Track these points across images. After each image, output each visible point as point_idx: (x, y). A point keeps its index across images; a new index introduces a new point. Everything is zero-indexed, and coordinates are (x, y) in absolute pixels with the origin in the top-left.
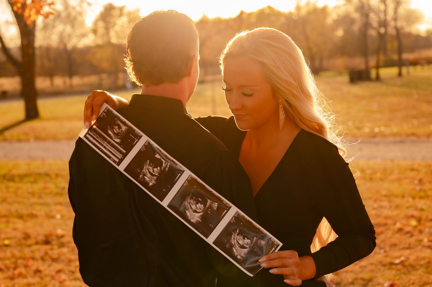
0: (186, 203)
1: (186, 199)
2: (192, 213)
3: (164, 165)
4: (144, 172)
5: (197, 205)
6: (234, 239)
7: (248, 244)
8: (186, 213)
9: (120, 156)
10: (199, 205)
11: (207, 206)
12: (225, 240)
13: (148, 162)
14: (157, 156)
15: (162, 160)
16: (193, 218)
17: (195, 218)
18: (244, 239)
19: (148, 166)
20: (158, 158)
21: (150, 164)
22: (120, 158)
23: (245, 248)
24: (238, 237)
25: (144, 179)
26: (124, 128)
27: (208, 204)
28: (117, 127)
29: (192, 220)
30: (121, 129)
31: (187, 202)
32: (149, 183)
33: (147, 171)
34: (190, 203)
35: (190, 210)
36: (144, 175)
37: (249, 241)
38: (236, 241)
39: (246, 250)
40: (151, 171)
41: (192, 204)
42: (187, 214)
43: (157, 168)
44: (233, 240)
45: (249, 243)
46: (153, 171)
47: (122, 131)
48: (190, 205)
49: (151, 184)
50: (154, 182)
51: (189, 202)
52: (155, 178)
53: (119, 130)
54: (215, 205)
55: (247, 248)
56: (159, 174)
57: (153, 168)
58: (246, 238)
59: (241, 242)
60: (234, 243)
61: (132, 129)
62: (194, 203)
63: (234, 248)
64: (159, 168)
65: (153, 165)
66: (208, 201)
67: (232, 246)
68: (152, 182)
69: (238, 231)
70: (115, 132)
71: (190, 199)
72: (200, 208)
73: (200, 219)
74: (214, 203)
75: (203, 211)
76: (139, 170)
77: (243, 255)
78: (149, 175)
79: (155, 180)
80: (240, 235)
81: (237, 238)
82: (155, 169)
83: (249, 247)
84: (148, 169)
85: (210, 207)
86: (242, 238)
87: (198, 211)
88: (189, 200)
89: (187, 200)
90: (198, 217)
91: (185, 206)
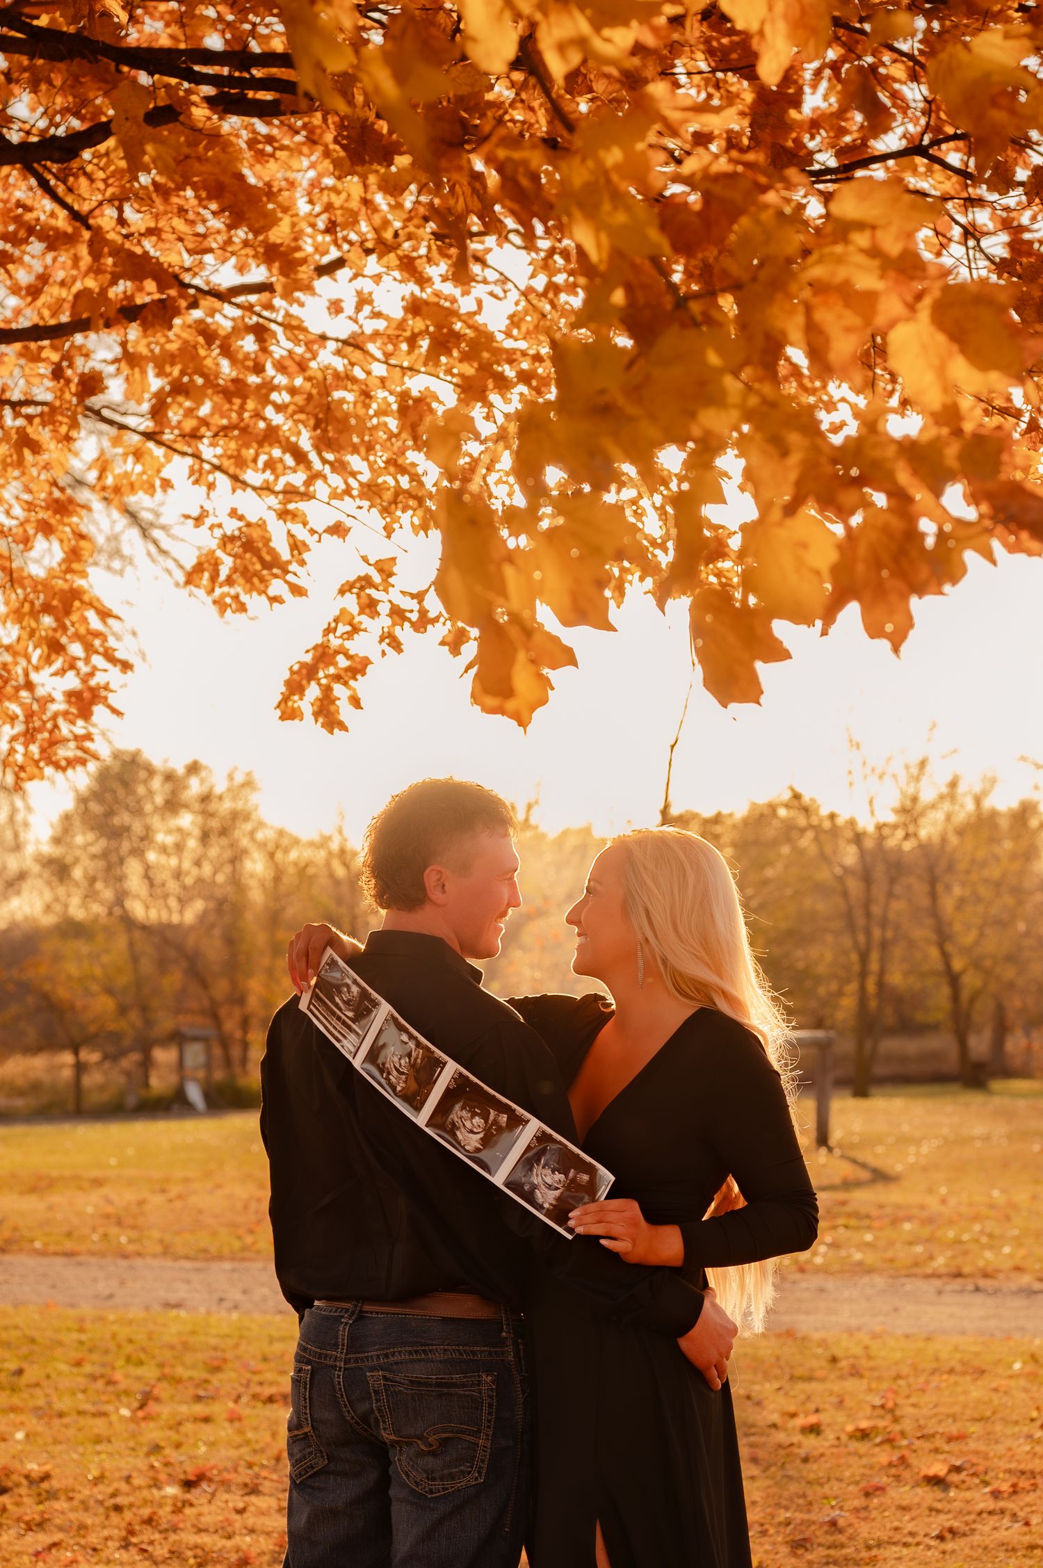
1: (454, 1110)
2: (466, 1134)
4: (388, 1068)
5: (474, 1121)
8: (456, 1134)
9: (355, 1041)
10: (477, 1121)
11: (489, 1122)
14: (404, 1039)
16: (468, 1144)
17: (472, 1142)
19: (392, 1056)
22: (355, 1045)
25: (390, 1079)
26: (355, 991)
27: (491, 1118)
28: (345, 990)
29: (467, 1147)
30: (352, 992)
31: (457, 1116)
33: (392, 1065)
36: (389, 1073)
40: (397, 1065)
41: (465, 1119)
42: (458, 1137)
46: (400, 1065)
47: (354, 997)
48: (461, 1121)
49: (399, 1088)
50: (405, 1085)
51: (459, 1115)
53: (350, 995)
54: (503, 1120)
56: (410, 1070)
57: (400, 1059)
62: (468, 1116)
65: (400, 1055)
66: (490, 1113)
68: (401, 1085)
70: (344, 999)
72: (479, 1126)
73: (480, 1144)
74: (501, 1117)
75: (483, 1130)
78: (395, 1073)
79: (404, 1081)
89: (456, 1113)
90: (476, 1140)
91: (453, 1124)
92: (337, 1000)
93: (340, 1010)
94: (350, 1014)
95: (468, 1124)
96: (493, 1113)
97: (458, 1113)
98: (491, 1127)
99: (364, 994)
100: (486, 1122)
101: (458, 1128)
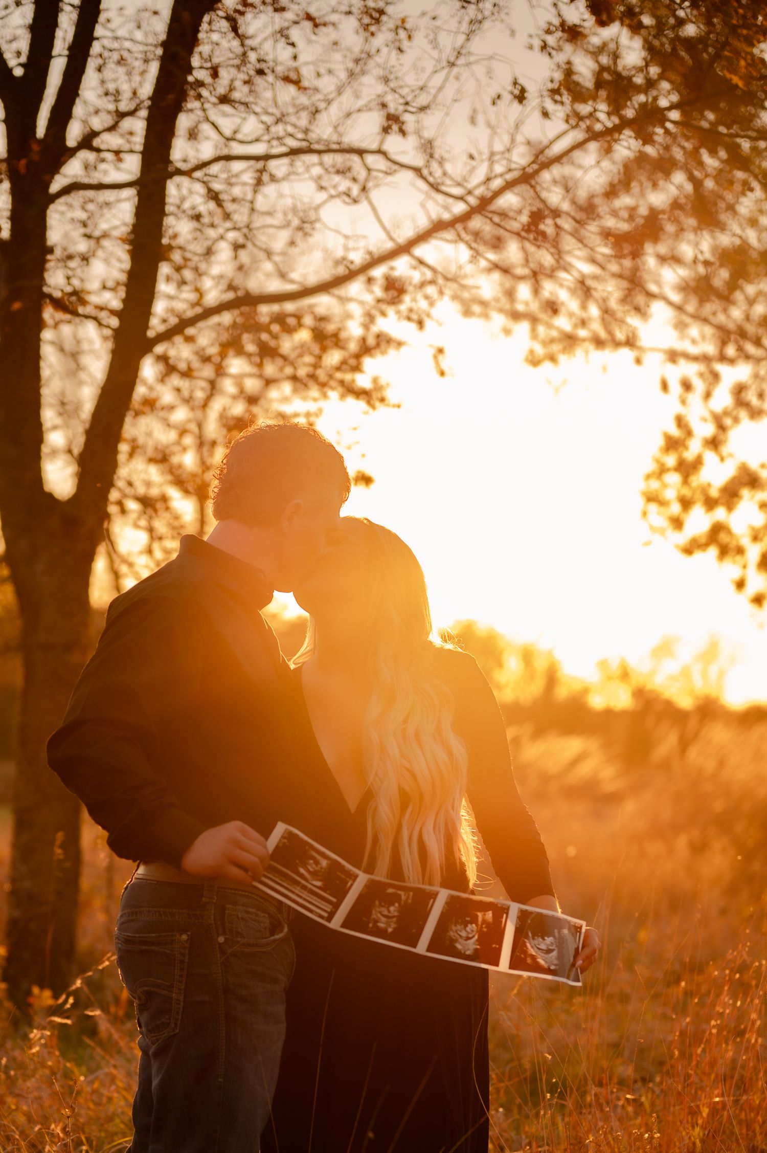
0: (452, 934)
2: (465, 942)
3: (403, 898)
4: (373, 919)
5: (467, 928)
6: (532, 947)
7: (552, 943)
8: (456, 948)
10: (470, 927)
11: (480, 923)
12: (522, 955)
13: (377, 903)
14: (390, 891)
15: (398, 892)
16: (468, 950)
17: (471, 946)
18: (544, 939)
19: (379, 908)
20: (392, 892)
21: (380, 905)
22: (330, 911)
23: (551, 951)
24: (536, 942)
25: (378, 926)
27: (480, 919)
29: (468, 953)
31: (453, 932)
32: (386, 931)
33: (379, 915)
34: (456, 932)
35: (460, 940)
36: (376, 922)
37: (551, 940)
38: (535, 948)
39: (554, 954)
40: (386, 913)
41: (459, 931)
42: (458, 949)
43: (393, 905)
44: (532, 950)
46: (389, 912)
48: (458, 934)
49: (390, 931)
50: (395, 926)
51: (454, 930)
52: (395, 919)
54: (489, 915)
55: (554, 949)
56: (399, 912)
57: (387, 908)
58: (546, 938)
59: (543, 947)
60: (535, 953)
62: (461, 928)
63: (537, 960)
64: (397, 905)
65: (386, 905)
67: (533, 958)
68: (391, 927)
69: (530, 935)
71: (456, 926)
72: (472, 931)
73: (478, 945)
74: (487, 913)
75: (477, 932)
77: (556, 962)
78: (383, 920)
79: (395, 923)
80: (535, 938)
81: (535, 945)
82: (392, 909)
83: (556, 946)
84: (380, 912)
85: (484, 921)
86: (540, 940)
87: (470, 936)
88: (454, 928)
89: (451, 929)
90: (473, 944)
91: (451, 940)
95: (464, 934)
96: (480, 915)
98: (482, 927)
100: (477, 925)
101: (456, 941)
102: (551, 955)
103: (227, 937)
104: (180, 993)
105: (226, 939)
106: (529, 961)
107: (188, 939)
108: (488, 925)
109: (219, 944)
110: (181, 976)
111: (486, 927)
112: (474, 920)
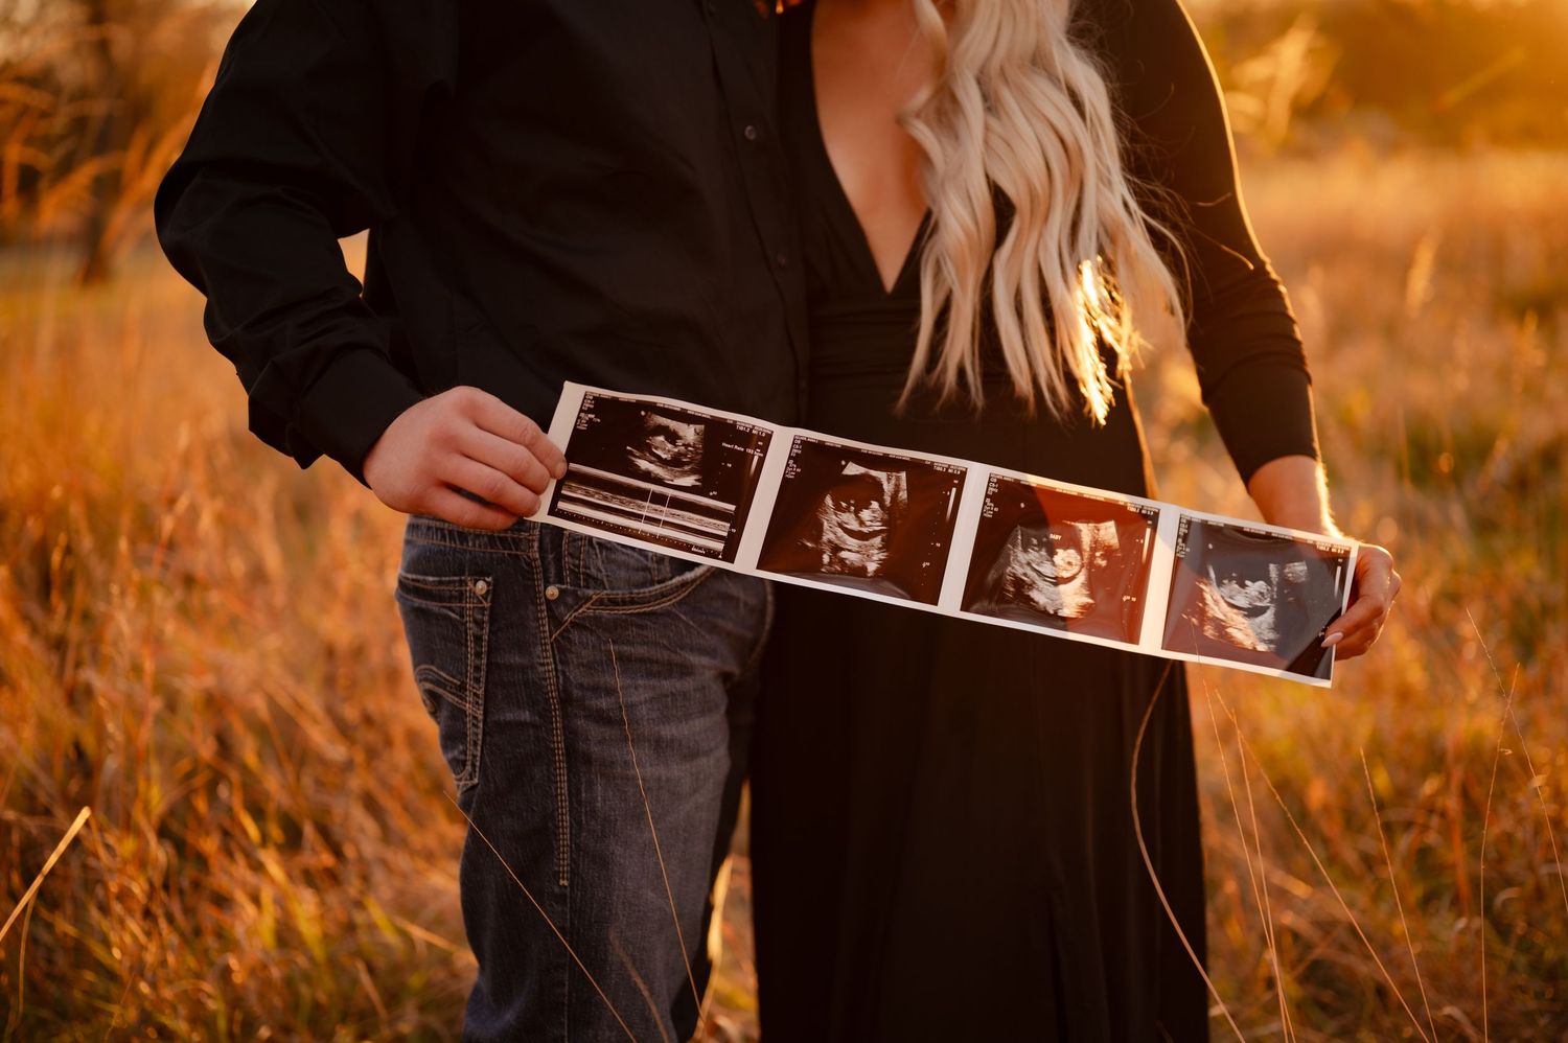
0: (1019, 571)
1: (1012, 558)
2: (1054, 589)
3: (888, 488)
4: (830, 541)
5: (1056, 559)
6: (1216, 601)
7: (1261, 593)
8: (1032, 600)
9: (722, 528)
10: (1063, 556)
11: (1087, 548)
12: (1194, 620)
13: (829, 501)
14: (852, 469)
15: (873, 473)
16: (1063, 606)
17: (1071, 598)
18: (1243, 586)
19: (836, 514)
20: (857, 473)
21: (838, 508)
22: (725, 534)
23: (1262, 610)
24: (1225, 590)
25: (842, 561)
26: (689, 433)
27: (1086, 539)
28: (661, 438)
29: (1063, 613)
30: (680, 438)
31: (1021, 565)
32: (864, 569)
33: (840, 532)
34: (1029, 564)
35: (1040, 583)
36: (836, 549)
37: (1260, 587)
38: (1224, 606)
39: (1268, 617)
40: (854, 525)
41: (1038, 565)
42: (1037, 603)
43: (867, 506)
44: (1216, 608)
45: (1265, 591)
46: (862, 523)
47: (689, 445)
48: (1033, 570)
49: (872, 567)
50: (882, 556)
51: (1024, 562)
52: (877, 541)
53: (676, 446)
54: (1109, 531)
55: (1268, 608)
56: (884, 522)
57: (856, 513)
58: (1248, 583)
59: (1242, 602)
60: (1225, 616)
61: (722, 422)
62: (1042, 556)
63: (1229, 630)
65: (852, 505)
66: (1080, 530)
67: (1221, 627)
68: (875, 558)
69: (1212, 574)
70: (664, 456)
71: (1025, 550)
72: (1070, 563)
73: (1088, 596)
74: (1103, 526)
75: (1082, 566)
76: (809, 544)
77: (1271, 636)
78: (852, 542)
79: (880, 549)
80: (1226, 581)
82: (866, 514)
83: (1272, 602)
84: (840, 525)
85: (1096, 545)
86: (1237, 586)
87: (1066, 575)
88: (1022, 556)
89: (1015, 557)
90: (1076, 594)
91: (1019, 584)
92: (644, 464)
93: (659, 481)
94: (689, 481)
95: (1047, 569)
96: (1085, 529)
97: (1023, 561)
98: (1092, 557)
99: (715, 431)
100: (1080, 550)
101: (1031, 586)
102: (1261, 618)
103: (564, 587)
104: (477, 703)
105: (561, 591)
106: (1209, 631)
107: (488, 591)
108: (1108, 552)
109: (548, 602)
110: (477, 669)
111: (1103, 557)
112: (1073, 542)
